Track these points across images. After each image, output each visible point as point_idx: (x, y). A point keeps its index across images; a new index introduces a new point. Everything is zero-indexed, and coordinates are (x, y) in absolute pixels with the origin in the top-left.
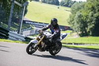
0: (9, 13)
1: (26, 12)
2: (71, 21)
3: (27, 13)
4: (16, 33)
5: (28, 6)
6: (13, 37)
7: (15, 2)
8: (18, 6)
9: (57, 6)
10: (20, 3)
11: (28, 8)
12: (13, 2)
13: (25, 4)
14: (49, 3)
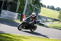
2: (59, 17)
9: (54, 10)
10: (38, 8)
12: (35, 7)
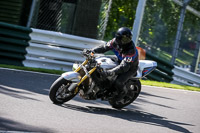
0: (175, 30)
4: (187, 70)
6: (182, 78)
7: (188, 8)
8: (193, 15)
12: (184, 7)
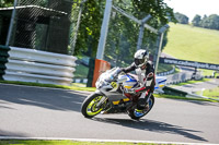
1: (165, 43)
3: (168, 45)
5: (169, 33)
7: (146, 26)
11: (169, 36)
12: (142, 25)
13: (163, 28)
14: (206, 27)
